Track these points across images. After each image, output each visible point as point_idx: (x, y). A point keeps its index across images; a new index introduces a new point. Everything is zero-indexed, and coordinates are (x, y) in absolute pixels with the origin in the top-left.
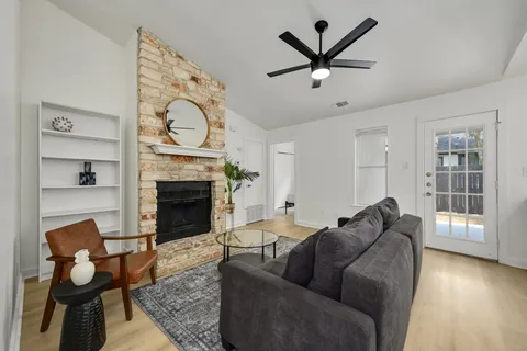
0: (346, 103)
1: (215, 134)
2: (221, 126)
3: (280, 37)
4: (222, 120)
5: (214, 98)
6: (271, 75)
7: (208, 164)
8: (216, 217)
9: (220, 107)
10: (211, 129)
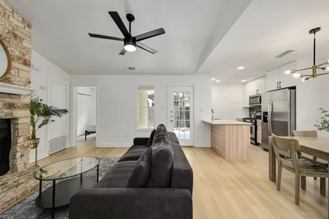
0: (134, 68)
1: (19, 70)
2: (26, 63)
3: (109, 12)
4: (27, 57)
5: (16, 32)
6: (92, 35)
7: (9, 100)
8: (18, 155)
9: (25, 44)
10: (14, 64)
